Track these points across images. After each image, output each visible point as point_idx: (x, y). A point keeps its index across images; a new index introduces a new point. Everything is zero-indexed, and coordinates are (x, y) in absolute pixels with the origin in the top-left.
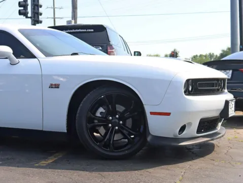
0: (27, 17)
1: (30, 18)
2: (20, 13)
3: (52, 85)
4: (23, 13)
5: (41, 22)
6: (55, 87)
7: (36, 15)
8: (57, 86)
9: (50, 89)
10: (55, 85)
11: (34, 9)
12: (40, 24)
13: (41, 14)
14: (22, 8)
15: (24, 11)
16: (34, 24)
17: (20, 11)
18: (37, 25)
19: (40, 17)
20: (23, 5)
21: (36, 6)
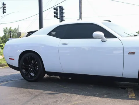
0: (58, 18)
1: (59, 18)
2: (55, 16)
3: (130, 52)
4: (56, 16)
5: (64, 20)
6: (132, 54)
7: (62, 17)
8: (133, 53)
9: (129, 55)
10: (132, 52)
11: (61, 14)
12: (64, 21)
13: (64, 17)
14: (55, 14)
15: (56, 15)
16: (61, 22)
17: (54, 15)
18: (62, 22)
19: (64, 18)
20: (56, 13)
21: (62, 13)
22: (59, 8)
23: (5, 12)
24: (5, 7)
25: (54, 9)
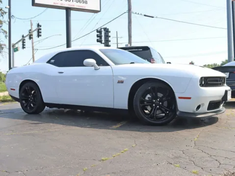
0: (102, 43)
1: (104, 43)
2: (98, 41)
3: (119, 81)
4: (99, 41)
5: (110, 46)
6: (121, 83)
7: (107, 42)
10: (121, 81)
13: (110, 41)
14: (99, 38)
17: (97, 40)
19: (109, 43)
20: (99, 36)
21: (107, 36)
22: (104, 30)
23: (41, 36)
24: (41, 29)
25: (97, 31)
